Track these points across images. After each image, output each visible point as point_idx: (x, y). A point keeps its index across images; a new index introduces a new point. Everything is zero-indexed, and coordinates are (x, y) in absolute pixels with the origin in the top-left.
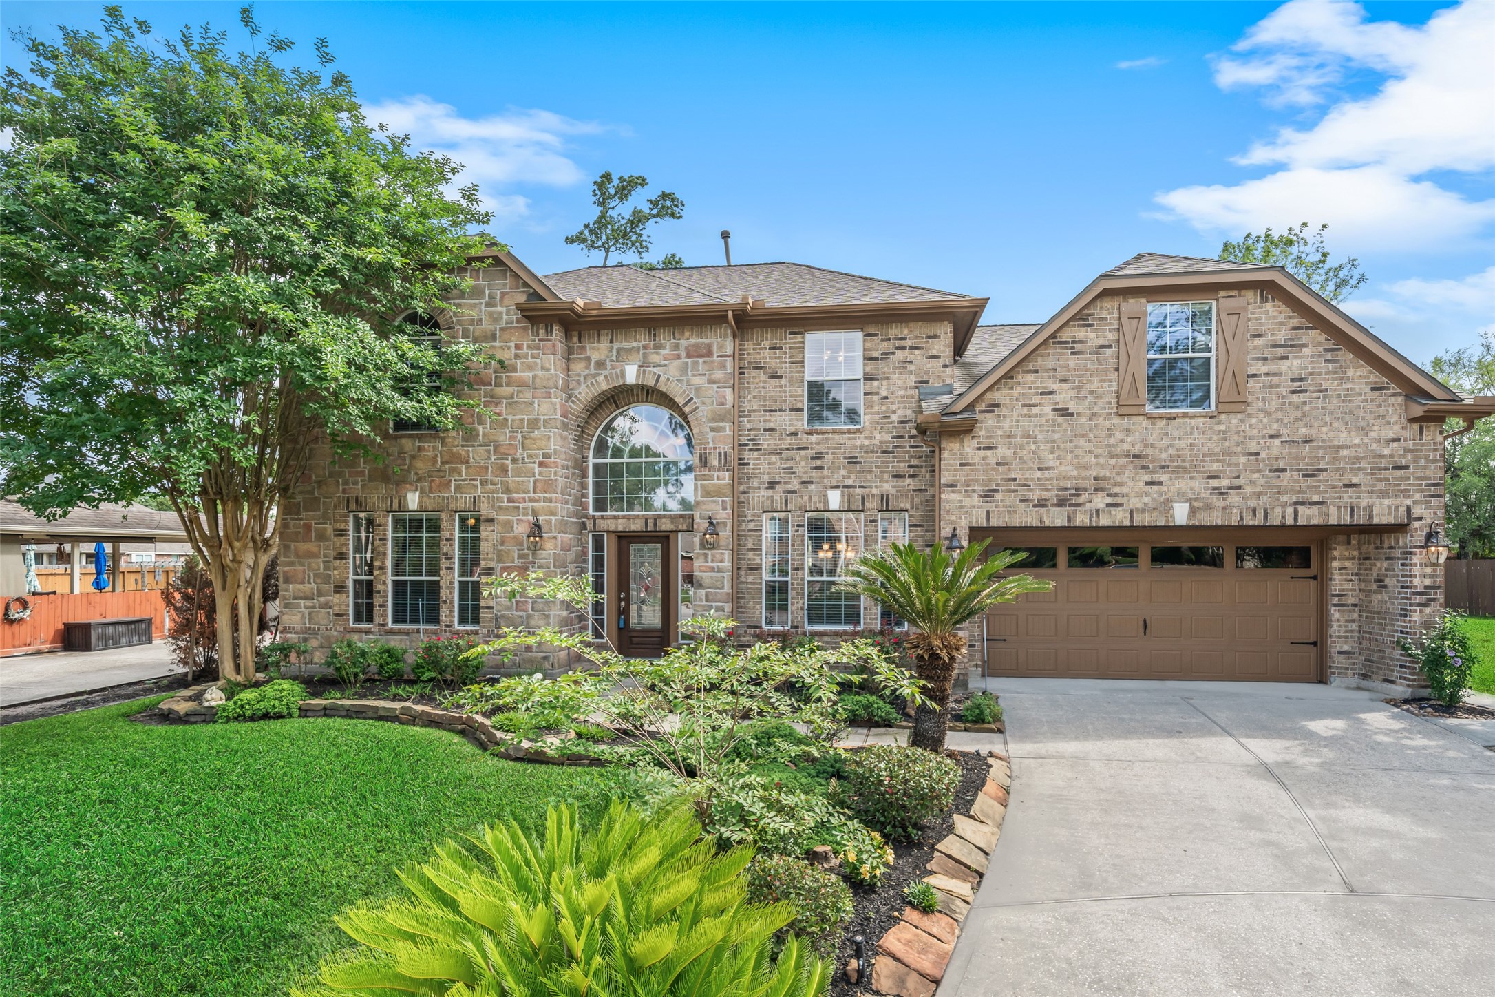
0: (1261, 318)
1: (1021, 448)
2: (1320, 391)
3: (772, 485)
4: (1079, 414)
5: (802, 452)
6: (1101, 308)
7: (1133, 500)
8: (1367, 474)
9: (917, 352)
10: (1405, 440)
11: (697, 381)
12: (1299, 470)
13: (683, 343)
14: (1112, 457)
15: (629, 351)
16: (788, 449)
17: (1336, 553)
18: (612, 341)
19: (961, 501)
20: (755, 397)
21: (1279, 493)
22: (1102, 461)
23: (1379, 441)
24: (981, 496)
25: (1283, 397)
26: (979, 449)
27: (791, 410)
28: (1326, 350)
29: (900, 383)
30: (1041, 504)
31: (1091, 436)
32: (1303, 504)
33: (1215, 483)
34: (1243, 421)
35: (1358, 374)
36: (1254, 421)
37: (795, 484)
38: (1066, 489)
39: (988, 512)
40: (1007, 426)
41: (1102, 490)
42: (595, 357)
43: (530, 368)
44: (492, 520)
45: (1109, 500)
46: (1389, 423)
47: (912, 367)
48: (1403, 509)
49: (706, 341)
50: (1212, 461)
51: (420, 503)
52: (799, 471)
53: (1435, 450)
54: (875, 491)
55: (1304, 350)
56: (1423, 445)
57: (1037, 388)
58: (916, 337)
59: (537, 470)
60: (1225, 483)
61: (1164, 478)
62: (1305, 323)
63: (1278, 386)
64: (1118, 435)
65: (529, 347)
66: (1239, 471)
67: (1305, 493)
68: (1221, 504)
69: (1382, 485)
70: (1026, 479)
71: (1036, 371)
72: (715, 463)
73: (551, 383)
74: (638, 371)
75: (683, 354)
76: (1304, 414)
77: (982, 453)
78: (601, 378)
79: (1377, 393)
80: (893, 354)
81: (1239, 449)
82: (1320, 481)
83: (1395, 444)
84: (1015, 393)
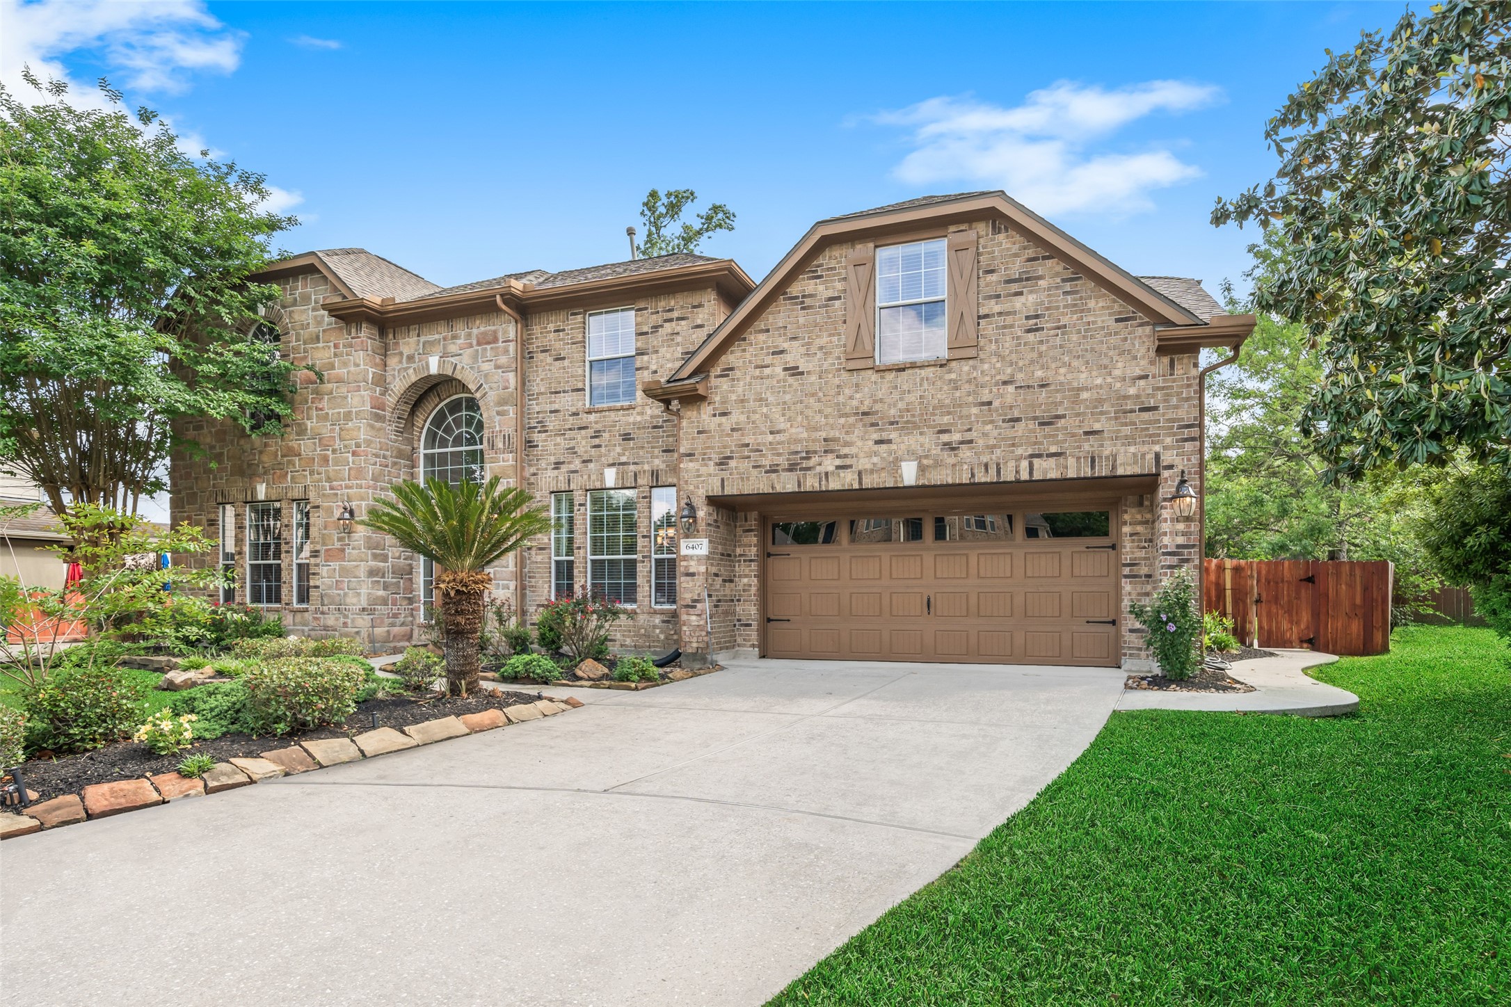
0: (993, 252)
1: (754, 412)
2: (1058, 328)
3: (557, 465)
4: (809, 373)
5: (583, 432)
6: (830, 257)
7: (862, 461)
8: (1110, 419)
9: (683, 323)
10: (1154, 377)
11: (486, 367)
12: (1035, 418)
13: (475, 331)
14: (841, 416)
15: (432, 343)
16: (570, 429)
17: (1127, 517)
18: (419, 336)
19: (698, 470)
20: (542, 380)
21: (1013, 445)
22: (831, 421)
23: (1124, 379)
24: (717, 464)
25: (1018, 338)
26: (715, 415)
27: (573, 391)
28: (1064, 280)
29: (668, 356)
30: (773, 470)
31: (821, 394)
32: (1039, 456)
33: (945, 438)
34: (974, 368)
35: (1100, 305)
36: (986, 366)
37: (577, 464)
38: (797, 453)
39: (723, 480)
40: (740, 390)
41: (832, 451)
42: (406, 351)
43: (345, 364)
44: (318, 507)
45: (838, 462)
46: (1135, 358)
47: (679, 339)
48: (1150, 456)
49: (493, 328)
50: (942, 415)
51: (266, 493)
52: (580, 450)
53: (1189, 386)
54: (646, 467)
55: (1041, 282)
56: (1174, 381)
57: (768, 348)
58: (682, 307)
59: (351, 460)
60: (956, 437)
61: (893, 436)
62: (1042, 252)
63: (1012, 326)
64: (847, 391)
65: (344, 346)
66: (971, 423)
67: (1042, 443)
68: (952, 460)
69: (1127, 430)
70: (758, 444)
71: (768, 331)
72: (501, 445)
73: (361, 377)
74: (439, 361)
75: (475, 342)
76: (1040, 355)
77: (718, 419)
78: (411, 371)
79: (1121, 324)
80: (662, 326)
81: (971, 399)
82: (1057, 429)
83: (1142, 382)
84: (747, 355)
